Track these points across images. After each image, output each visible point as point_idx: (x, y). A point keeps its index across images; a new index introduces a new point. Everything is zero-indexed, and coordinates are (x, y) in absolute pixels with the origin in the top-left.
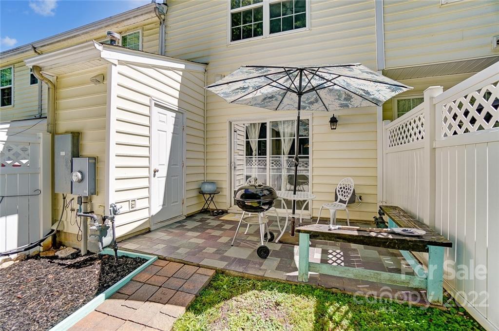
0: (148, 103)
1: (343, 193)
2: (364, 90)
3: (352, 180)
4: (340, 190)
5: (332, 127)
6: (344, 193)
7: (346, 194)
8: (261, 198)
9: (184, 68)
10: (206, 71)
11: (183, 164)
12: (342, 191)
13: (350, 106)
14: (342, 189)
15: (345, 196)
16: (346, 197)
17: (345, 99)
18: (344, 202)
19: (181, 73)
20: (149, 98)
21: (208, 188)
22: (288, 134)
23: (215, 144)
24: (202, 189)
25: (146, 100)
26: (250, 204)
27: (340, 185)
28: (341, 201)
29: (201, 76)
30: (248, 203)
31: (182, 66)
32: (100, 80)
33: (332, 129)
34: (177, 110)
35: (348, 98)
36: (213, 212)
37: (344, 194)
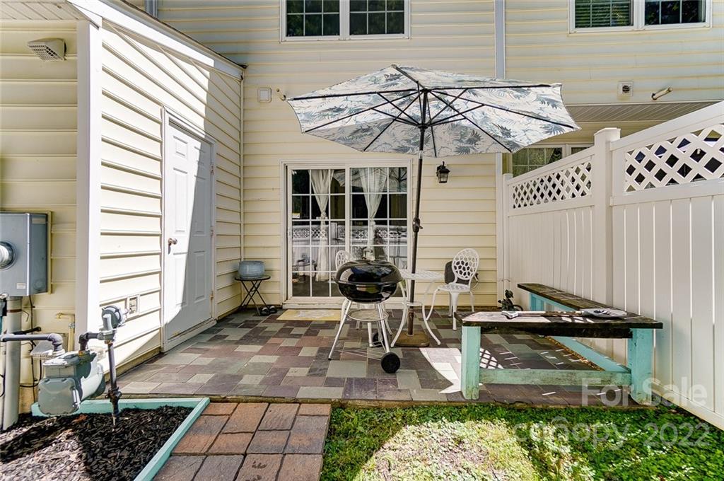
0: (157, 115)
1: (461, 269)
2: (502, 128)
3: (475, 252)
4: (457, 266)
5: (442, 180)
6: (464, 269)
7: (467, 271)
8: (382, 279)
9: (212, 65)
10: (242, 78)
11: (212, 231)
12: (460, 267)
13: (472, 151)
14: (460, 264)
15: (465, 274)
16: (467, 275)
17: (470, 141)
18: (466, 282)
19: (208, 73)
20: (161, 107)
21: (251, 270)
22: (373, 187)
23: (259, 200)
24: (242, 273)
25: (154, 111)
26: (364, 290)
27: (457, 259)
28: (460, 281)
29: (235, 85)
30: (361, 288)
31: (210, 62)
32: (59, 51)
33: (441, 182)
34: (203, 137)
35: (475, 139)
36: (261, 309)
37: (464, 272)
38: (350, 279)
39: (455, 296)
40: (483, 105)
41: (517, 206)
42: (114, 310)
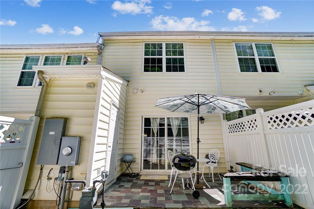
0: (110, 102)
1: (213, 157)
2: (224, 106)
3: (217, 150)
4: (211, 156)
5: (202, 122)
6: (214, 157)
7: (215, 158)
8: (190, 161)
9: (122, 83)
10: (128, 85)
11: (117, 142)
12: (212, 157)
13: (213, 112)
14: (212, 155)
15: (214, 159)
16: (215, 160)
17: (212, 109)
18: (215, 163)
19: (120, 85)
20: (111, 99)
21: (128, 158)
22: (175, 125)
23: (131, 129)
24: (125, 159)
25: (109, 100)
26: (184, 165)
27: (211, 153)
28: (212, 162)
29: (125, 87)
30: (183, 164)
31: (121, 82)
32: (92, 86)
33: (202, 123)
34: (118, 107)
35: (214, 109)
36: (132, 175)
37: (214, 158)
38: (179, 161)
39: (212, 168)
40: (218, 99)
41: (230, 132)
42: (106, 172)
